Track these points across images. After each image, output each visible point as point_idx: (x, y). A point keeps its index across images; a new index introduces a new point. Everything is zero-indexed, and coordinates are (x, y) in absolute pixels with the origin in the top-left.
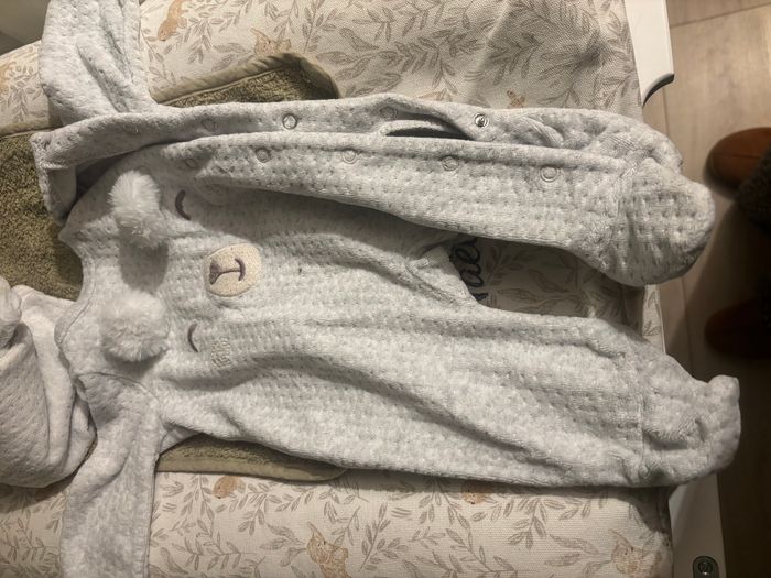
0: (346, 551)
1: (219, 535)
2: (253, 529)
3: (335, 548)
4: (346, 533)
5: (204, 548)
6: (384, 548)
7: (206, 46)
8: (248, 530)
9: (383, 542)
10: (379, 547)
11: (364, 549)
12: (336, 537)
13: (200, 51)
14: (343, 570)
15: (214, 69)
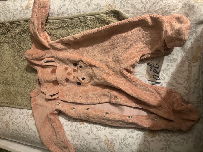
0: (114, 144)
1: (80, 134)
2: (89, 134)
3: (111, 143)
4: (115, 139)
5: (76, 137)
6: (125, 145)
7: (91, 3)
8: (88, 134)
9: (125, 143)
10: (124, 144)
11: (120, 144)
12: (112, 140)
13: (89, 5)
14: (113, 149)
15: (92, 10)
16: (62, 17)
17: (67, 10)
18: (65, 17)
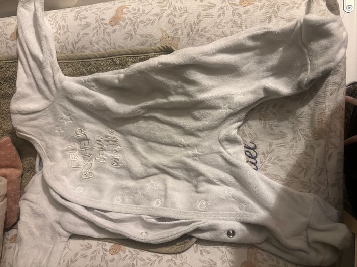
7: (135, 33)
13: (131, 35)
15: (137, 45)
16: (81, 55)
17: (91, 43)
18: (86, 56)
